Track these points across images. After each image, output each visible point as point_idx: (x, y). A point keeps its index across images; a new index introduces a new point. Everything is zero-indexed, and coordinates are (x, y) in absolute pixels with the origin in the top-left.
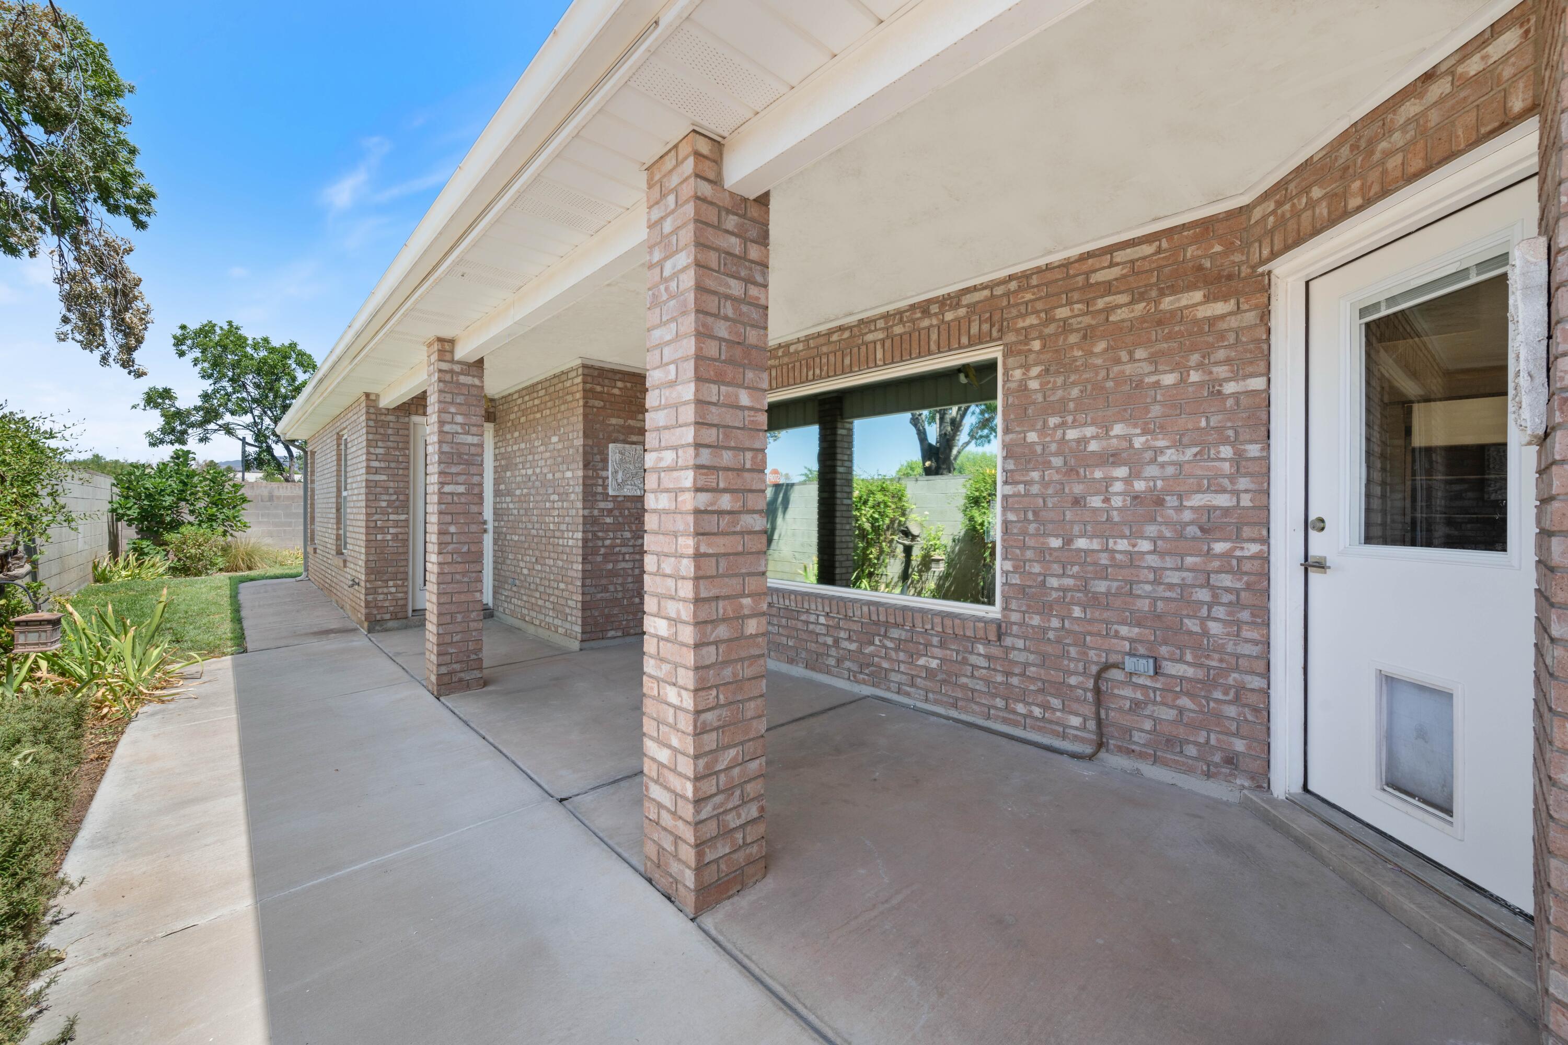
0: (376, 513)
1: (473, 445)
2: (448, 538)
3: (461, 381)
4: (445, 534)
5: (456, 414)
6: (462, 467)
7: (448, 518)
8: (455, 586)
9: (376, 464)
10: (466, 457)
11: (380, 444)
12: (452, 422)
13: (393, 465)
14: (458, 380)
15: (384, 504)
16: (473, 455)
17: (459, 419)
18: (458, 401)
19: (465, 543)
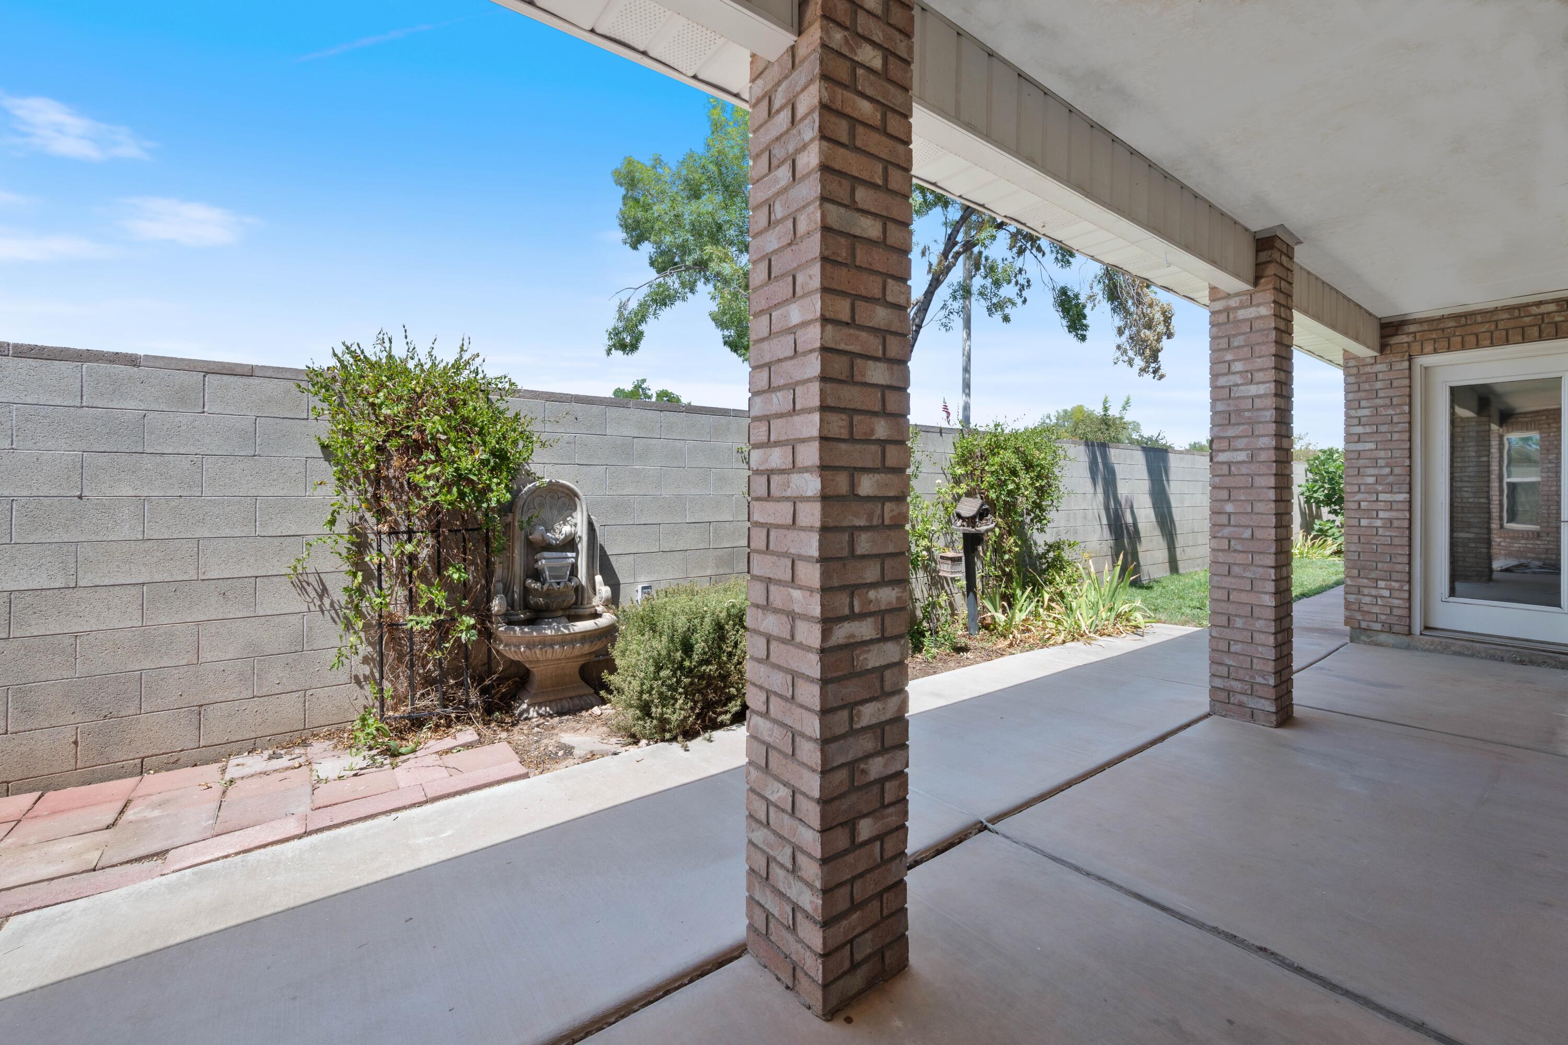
0: (1359, 491)
1: (1259, 396)
2: (1223, 519)
3: (1241, 317)
4: (1220, 513)
5: (1234, 360)
6: (1242, 428)
7: (1224, 494)
8: (1233, 580)
9: (1360, 430)
10: (1247, 414)
11: (1363, 403)
12: (1229, 372)
13: (1383, 428)
14: (1235, 317)
15: (1371, 480)
16: (1259, 410)
17: (1238, 367)
18: (1236, 344)
19: (1247, 527)
